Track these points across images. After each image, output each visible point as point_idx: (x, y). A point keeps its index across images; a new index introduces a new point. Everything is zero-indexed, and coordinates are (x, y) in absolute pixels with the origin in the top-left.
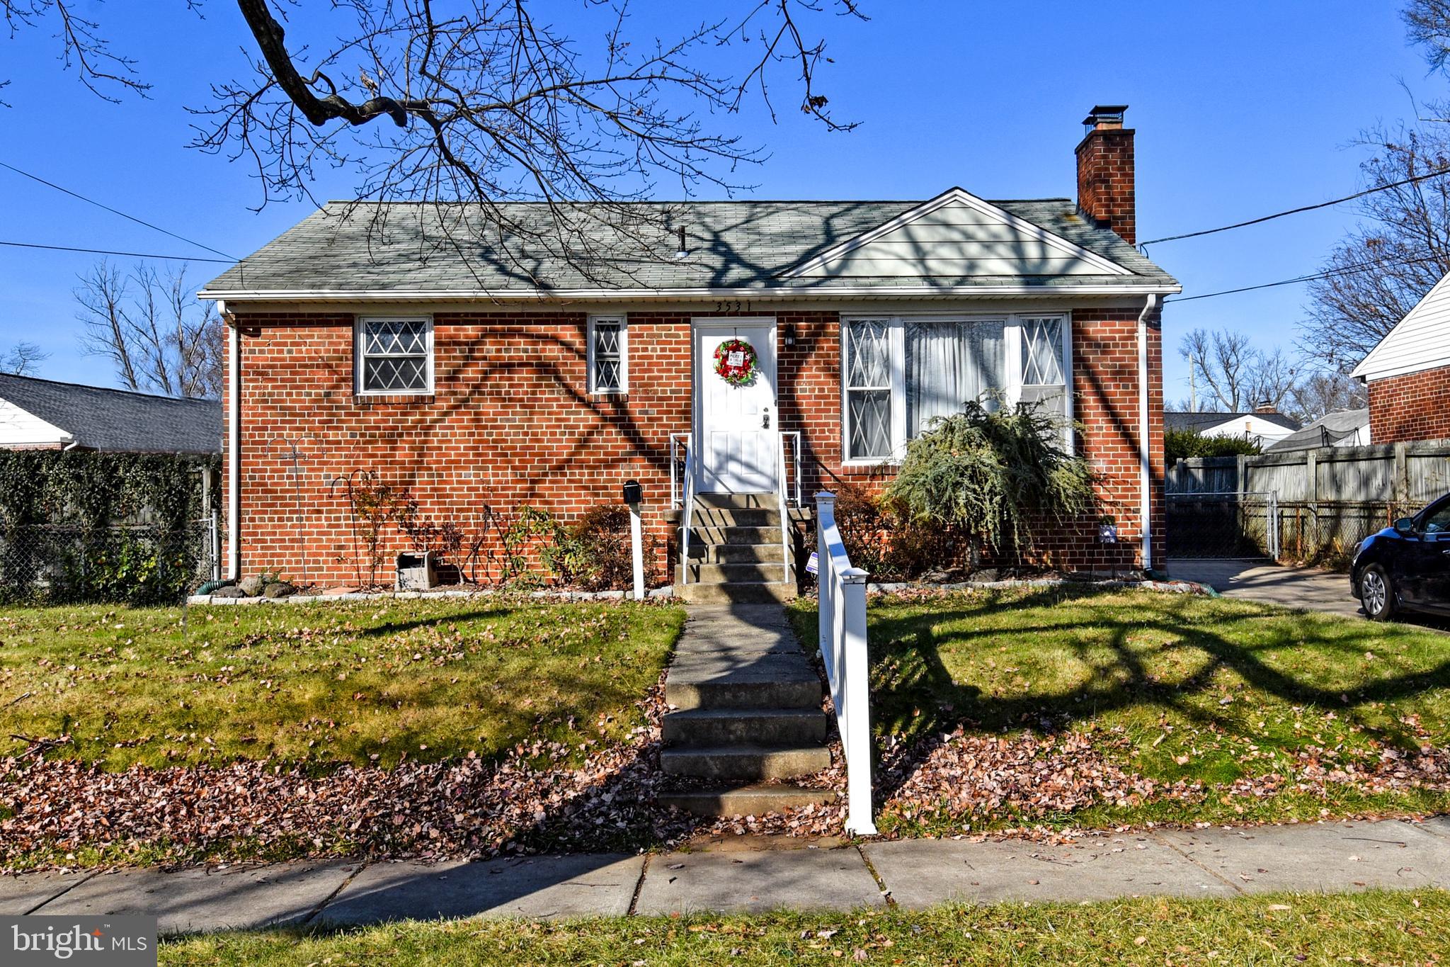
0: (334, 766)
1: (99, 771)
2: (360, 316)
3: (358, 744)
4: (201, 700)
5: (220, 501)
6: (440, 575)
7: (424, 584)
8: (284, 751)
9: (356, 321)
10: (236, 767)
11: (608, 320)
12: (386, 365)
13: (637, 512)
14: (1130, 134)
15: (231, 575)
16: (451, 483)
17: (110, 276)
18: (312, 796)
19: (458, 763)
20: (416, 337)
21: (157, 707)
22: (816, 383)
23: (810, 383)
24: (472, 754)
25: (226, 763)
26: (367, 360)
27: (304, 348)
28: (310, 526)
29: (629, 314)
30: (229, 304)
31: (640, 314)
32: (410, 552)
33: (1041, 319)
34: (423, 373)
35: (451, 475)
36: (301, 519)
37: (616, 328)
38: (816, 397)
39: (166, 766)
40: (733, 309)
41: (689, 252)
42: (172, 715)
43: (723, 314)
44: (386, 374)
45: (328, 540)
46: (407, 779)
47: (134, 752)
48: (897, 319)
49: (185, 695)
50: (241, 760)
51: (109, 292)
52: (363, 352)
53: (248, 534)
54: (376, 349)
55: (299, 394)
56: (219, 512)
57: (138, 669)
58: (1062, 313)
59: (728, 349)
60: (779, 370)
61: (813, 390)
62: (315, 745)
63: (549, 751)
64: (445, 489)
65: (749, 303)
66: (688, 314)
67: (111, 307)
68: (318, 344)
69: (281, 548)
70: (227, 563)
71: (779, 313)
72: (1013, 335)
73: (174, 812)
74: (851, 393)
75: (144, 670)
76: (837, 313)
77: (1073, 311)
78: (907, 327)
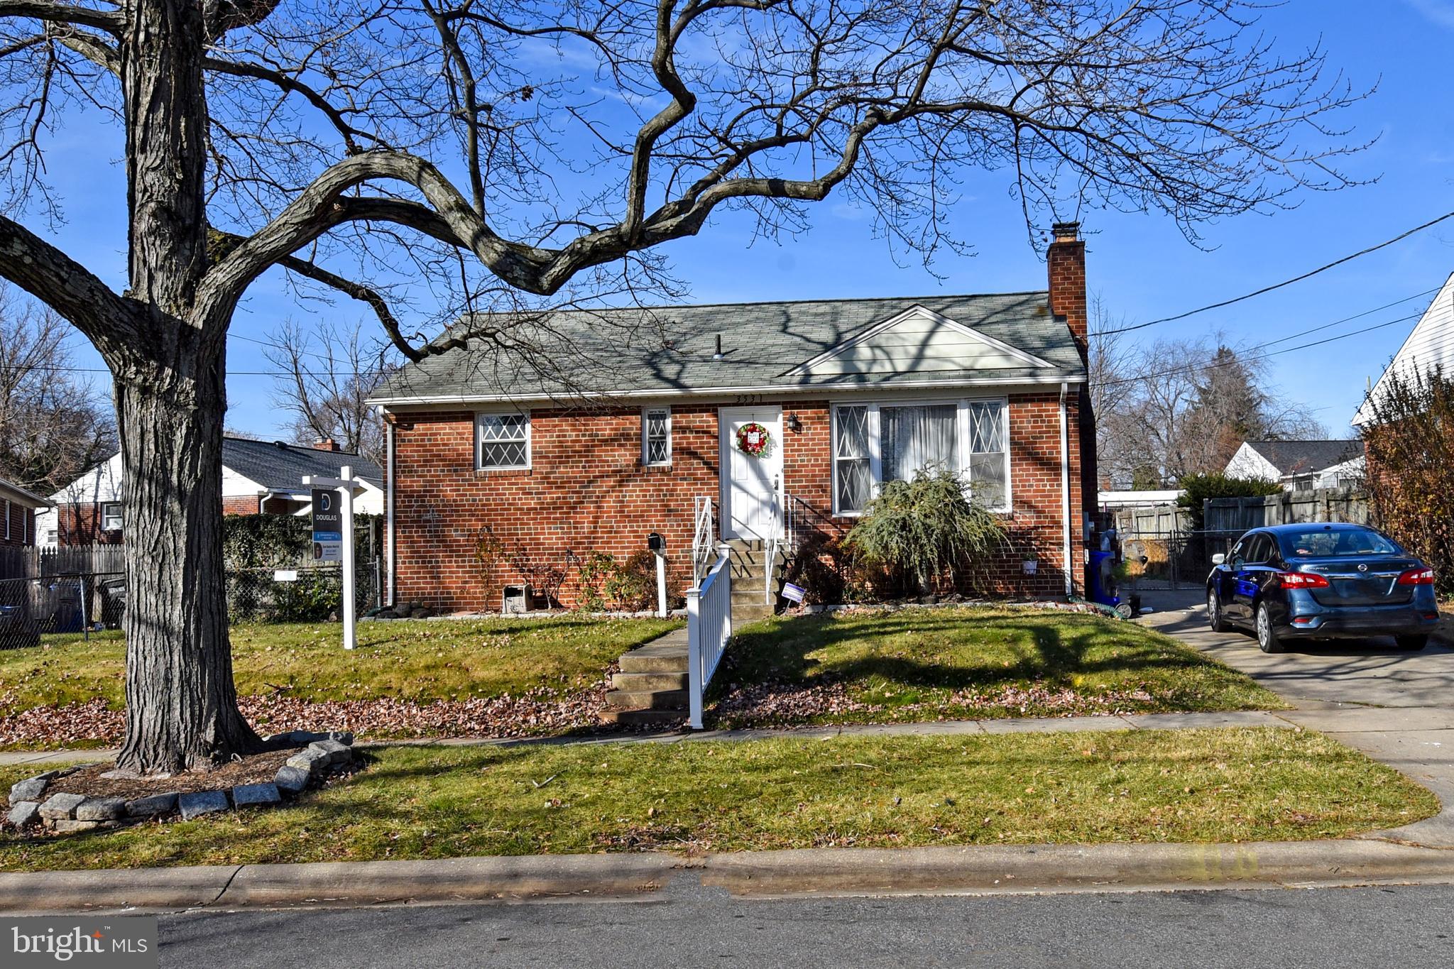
0: (432, 700)
1: (310, 702)
2: (480, 413)
3: (446, 689)
4: (363, 667)
5: (382, 550)
6: (535, 602)
7: (522, 608)
8: (406, 692)
9: (476, 416)
10: (381, 700)
11: (657, 411)
12: (498, 447)
13: (661, 555)
14: (1082, 244)
15: (389, 603)
16: (544, 534)
17: (294, 333)
18: (420, 714)
19: (498, 698)
20: (519, 426)
21: (340, 671)
22: (812, 455)
23: (807, 455)
24: (506, 694)
25: (376, 699)
26: (484, 444)
27: (439, 437)
28: (444, 567)
29: (672, 406)
30: (386, 407)
31: (680, 406)
32: (513, 585)
33: (985, 402)
34: (524, 453)
35: (543, 529)
36: (438, 562)
37: (664, 417)
38: (812, 465)
39: (345, 700)
40: (749, 401)
41: (724, 354)
42: (348, 675)
43: (742, 405)
44: (498, 454)
45: (457, 577)
46: (469, 706)
47: (328, 694)
48: (874, 404)
49: (355, 665)
50: (384, 697)
51: (293, 348)
52: (482, 439)
53: (401, 573)
54: (489, 436)
55: (435, 471)
56: (381, 558)
57: (329, 652)
58: (1002, 398)
59: (747, 431)
60: (785, 446)
61: (810, 460)
62: (424, 690)
63: (548, 693)
64: (539, 539)
65: (761, 395)
66: (716, 405)
67: (295, 362)
68: (449, 434)
69: (424, 583)
70: (387, 594)
71: (784, 403)
72: (963, 416)
73: (349, 721)
74: (839, 461)
75: (332, 652)
76: (827, 401)
77: (1010, 396)
78: (883, 411)
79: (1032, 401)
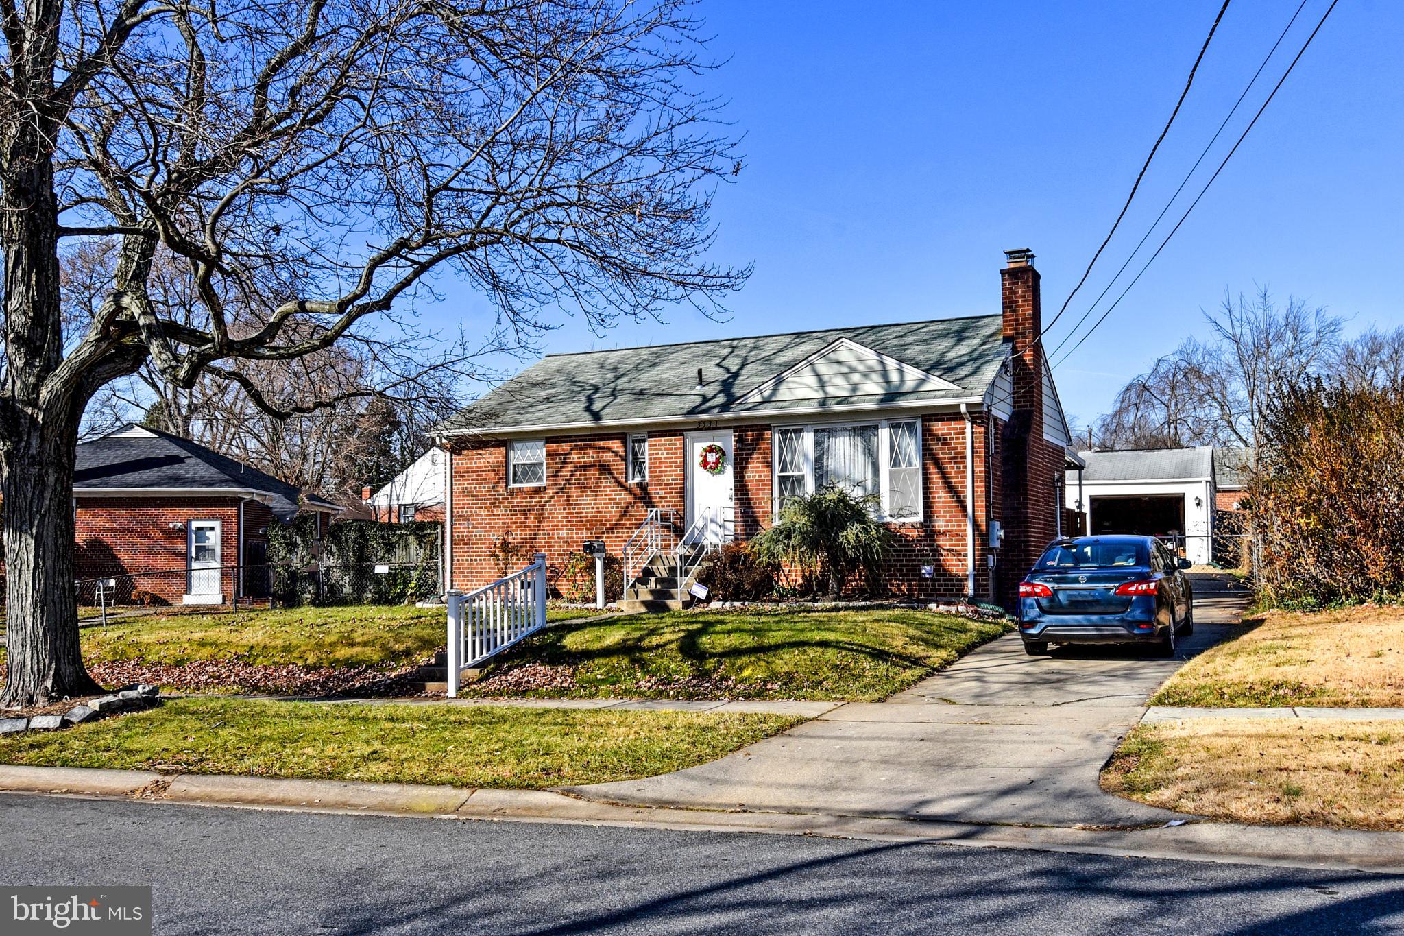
2: (511, 440)
8: (309, 661)
9: (508, 443)
11: (638, 437)
12: (524, 468)
16: (554, 538)
20: (539, 451)
22: (757, 472)
23: (754, 472)
24: (364, 665)
26: (514, 466)
27: (482, 461)
29: (650, 432)
31: (655, 432)
33: (902, 422)
34: (541, 473)
35: (554, 534)
36: (481, 560)
37: (643, 441)
38: (757, 480)
40: (704, 426)
41: (704, 385)
43: (701, 429)
44: (524, 473)
46: (336, 673)
48: (809, 427)
52: (512, 461)
53: (456, 568)
54: (519, 459)
55: (478, 488)
58: (916, 419)
59: (706, 451)
60: (735, 464)
61: (755, 476)
64: (551, 542)
65: (713, 422)
66: (681, 430)
68: (488, 458)
69: (471, 576)
70: (447, 585)
71: (735, 428)
72: (884, 433)
74: (780, 477)
76: (770, 426)
77: (923, 416)
78: (816, 431)
79: (942, 420)
